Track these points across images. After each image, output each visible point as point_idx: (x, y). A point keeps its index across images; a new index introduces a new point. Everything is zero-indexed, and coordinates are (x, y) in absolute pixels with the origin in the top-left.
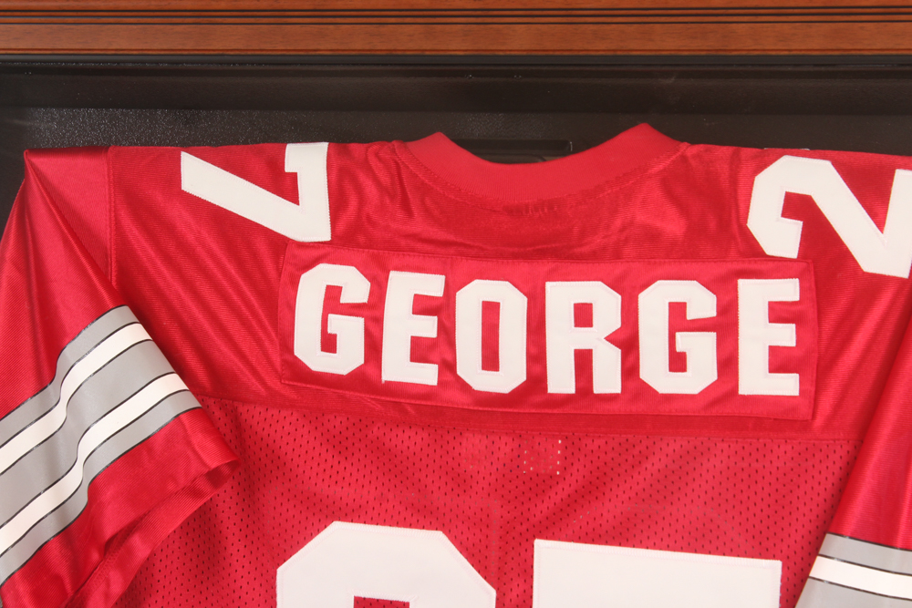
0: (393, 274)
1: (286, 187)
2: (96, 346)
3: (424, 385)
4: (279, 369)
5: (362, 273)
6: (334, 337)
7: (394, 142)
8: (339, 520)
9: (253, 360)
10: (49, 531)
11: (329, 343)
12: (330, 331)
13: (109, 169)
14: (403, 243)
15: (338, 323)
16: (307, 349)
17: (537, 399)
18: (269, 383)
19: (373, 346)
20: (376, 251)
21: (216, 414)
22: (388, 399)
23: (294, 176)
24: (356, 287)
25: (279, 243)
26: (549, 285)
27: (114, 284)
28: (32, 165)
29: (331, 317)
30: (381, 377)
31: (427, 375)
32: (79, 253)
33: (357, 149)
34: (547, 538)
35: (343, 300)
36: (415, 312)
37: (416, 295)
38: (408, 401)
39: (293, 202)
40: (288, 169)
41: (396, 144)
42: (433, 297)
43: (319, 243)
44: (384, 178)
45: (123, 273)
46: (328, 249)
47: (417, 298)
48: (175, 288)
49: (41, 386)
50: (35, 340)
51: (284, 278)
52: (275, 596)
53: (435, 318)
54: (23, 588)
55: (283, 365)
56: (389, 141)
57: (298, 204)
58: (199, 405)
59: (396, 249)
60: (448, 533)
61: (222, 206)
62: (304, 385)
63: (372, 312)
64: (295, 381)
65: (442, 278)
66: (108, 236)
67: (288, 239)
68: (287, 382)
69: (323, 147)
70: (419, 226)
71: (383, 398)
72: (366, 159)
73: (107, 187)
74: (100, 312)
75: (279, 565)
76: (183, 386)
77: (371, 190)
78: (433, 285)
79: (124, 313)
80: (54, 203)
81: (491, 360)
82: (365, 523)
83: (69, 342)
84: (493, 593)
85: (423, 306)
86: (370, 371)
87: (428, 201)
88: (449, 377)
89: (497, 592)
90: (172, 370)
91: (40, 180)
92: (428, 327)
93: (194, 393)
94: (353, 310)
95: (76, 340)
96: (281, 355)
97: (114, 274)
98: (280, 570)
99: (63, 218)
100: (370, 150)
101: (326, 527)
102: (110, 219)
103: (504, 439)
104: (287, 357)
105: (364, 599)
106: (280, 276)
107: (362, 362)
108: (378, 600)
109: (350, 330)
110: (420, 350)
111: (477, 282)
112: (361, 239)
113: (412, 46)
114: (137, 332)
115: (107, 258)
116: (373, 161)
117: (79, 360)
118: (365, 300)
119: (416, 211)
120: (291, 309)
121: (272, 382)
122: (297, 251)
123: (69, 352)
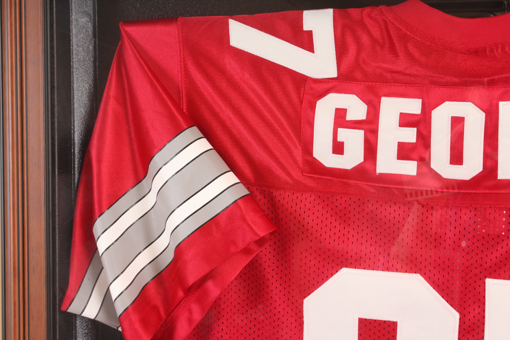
0: (384, 99)
1: (305, 41)
2: (177, 155)
3: (407, 175)
4: (301, 166)
5: (361, 99)
6: (342, 144)
7: (380, 7)
8: (346, 267)
9: (283, 161)
10: (148, 276)
11: (338, 148)
12: (339, 139)
13: (179, 33)
14: (389, 76)
15: (344, 134)
16: (322, 153)
17: (491, 183)
18: (295, 176)
19: (371, 150)
20: (370, 83)
21: (258, 197)
22: (381, 185)
23: (310, 33)
24: (357, 109)
25: (299, 80)
26: (501, 104)
27: (185, 111)
28: (126, 32)
29: (340, 130)
30: (376, 170)
31: (409, 168)
32: (161, 91)
33: (354, 12)
34: (495, 278)
35: (349, 118)
36: (400, 126)
37: (401, 113)
38: (395, 186)
39: (309, 51)
40: (306, 28)
41: (383, 8)
42: (414, 114)
43: (329, 79)
44: (376, 33)
45: (191, 103)
46: (335, 83)
47: (402, 115)
48: (227, 114)
49: (138, 181)
50: (132, 150)
51: (305, 104)
52: (303, 317)
53: (415, 129)
54: (135, 318)
55: (304, 163)
56: (377, 6)
57: (314, 52)
58: (249, 193)
59: (385, 81)
60: (424, 275)
61: (259, 56)
62: (319, 177)
63: (370, 126)
64: (313, 174)
65: (420, 101)
66: (180, 79)
67: (307, 77)
68: (307, 175)
69: (330, 12)
70: (401, 64)
71: (377, 185)
72: (362, 19)
73: (178, 45)
74: (178, 131)
75: (305, 297)
76: (238, 181)
77: (365, 39)
78: (414, 106)
79: (193, 132)
80: (142, 57)
81: (457, 157)
82: (364, 269)
83: (158, 152)
84: (457, 315)
85: (406, 121)
86: (368, 166)
87: (410, 47)
88: (425, 169)
89: (460, 315)
90: (229, 170)
91: (131, 41)
92: (410, 135)
93: (244, 185)
94: (355, 125)
95: (162, 151)
96: (303, 156)
97: (184, 104)
98: (305, 301)
99: (148, 66)
100: (364, 12)
101: (337, 272)
102: (181, 67)
103: (464, 211)
104: (308, 158)
105: (366, 319)
106: (302, 102)
107: (362, 160)
108: (375, 320)
109: (354, 140)
110: (404, 152)
111: (447, 103)
112: (358, 75)
114: (204, 145)
115: (180, 94)
116: (367, 21)
117: (165, 164)
118: (364, 118)
119: (401, 54)
120: (311, 125)
121: (297, 175)
122: (313, 85)
123: (157, 159)
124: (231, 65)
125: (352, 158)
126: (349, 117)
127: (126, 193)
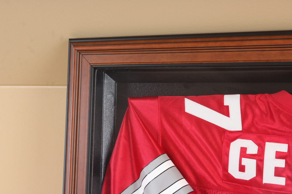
0: (267, 143)
1: (225, 111)
2: (155, 168)
3: (280, 185)
4: (222, 177)
5: (255, 143)
6: (244, 166)
7: (265, 94)
9: (212, 174)
11: (242, 169)
12: (243, 164)
13: (158, 104)
14: (270, 131)
15: (246, 161)
19: (260, 170)
20: (260, 135)
21: (198, 193)
22: (265, 190)
23: (227, 107)
24: (252, 148)
25: (222, 131)
27: (160, 145)
28: (131, 103)
29: (243, 159)
30: (262, 181)
31: (281, 181)
32: (148, 135)
33: (252, 97)
36: (276, 158)
37: (276, 151)
38: (273, 191)
39: (227, 116)
40: (225, 104)
41: (267, 95)
42: (283, 152)
43: (237, 131)
44: (263, 108)
45: (164, 141)
46: (240, 134)
47: (277, 153)
48: (183, 148)
49: (134, 181)
50: (132, 165)
51: (224, 144)
53: (284, 160)
55: (223, 176)
56: (264, 94)
57: (229, 117)
58: (193, 191)
59: (268, 134)
61: (200, 118)
62: (231, 183)
63: (259, 158)
64: (228, 182)
65: (287, 145)
66: (158, 128)
67: (226, 130)
68: (225, 182)
69: (238, 96)
70: (277, 125)
71: (263, 189)
72: (256, 101)
73: (158, 111)
74: (157, 156)
76: (188, 184)
77: (257, 111)
78: (283, 148)
79: (164, 156)
80: (139, 116)
83: (145, 166)
85: (279, 155)
86: (258, 179)
87: (282, 117)
90: (183, 177)
91: (134, 108)
92: (281, 163)
93: (191, 186)
94: (251, 156)
95: (148, 166)
96: (223, 172)
97: (160, 142)
99: (143, 123)
100: (257, 97)
102: (159, 122)
104: (226, 173)
106: (223, 143)
107: (255, 176)
109: (251, 165)
110: (278, 172)
112: (253, 130)
113: (275, 58)
114: (170, 164)
115: (158, 136)
116: (258, 102)
117: (149, 173)
118: (256, 153)
119: (277, 120)
120: (227, 155)
121: (219, 182)
122: (229, 134)
123: (145, 170)
124: (186, 122)
125: (250, 174)
126: (248, 152)
127: (128, 187)
